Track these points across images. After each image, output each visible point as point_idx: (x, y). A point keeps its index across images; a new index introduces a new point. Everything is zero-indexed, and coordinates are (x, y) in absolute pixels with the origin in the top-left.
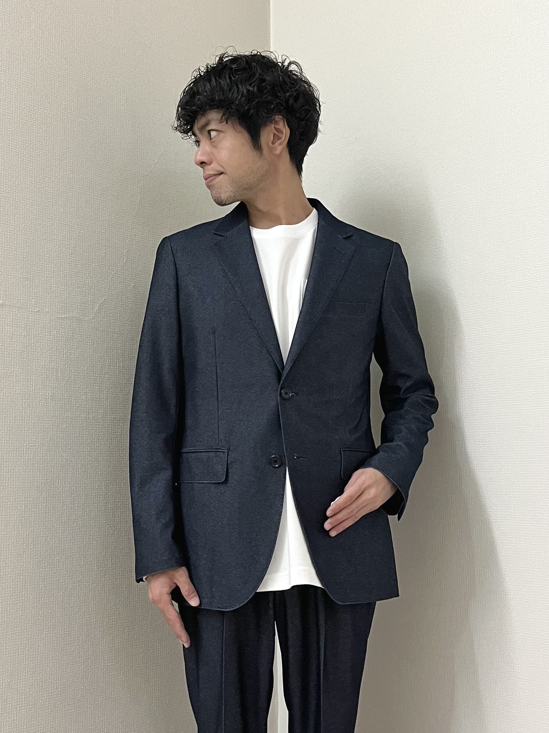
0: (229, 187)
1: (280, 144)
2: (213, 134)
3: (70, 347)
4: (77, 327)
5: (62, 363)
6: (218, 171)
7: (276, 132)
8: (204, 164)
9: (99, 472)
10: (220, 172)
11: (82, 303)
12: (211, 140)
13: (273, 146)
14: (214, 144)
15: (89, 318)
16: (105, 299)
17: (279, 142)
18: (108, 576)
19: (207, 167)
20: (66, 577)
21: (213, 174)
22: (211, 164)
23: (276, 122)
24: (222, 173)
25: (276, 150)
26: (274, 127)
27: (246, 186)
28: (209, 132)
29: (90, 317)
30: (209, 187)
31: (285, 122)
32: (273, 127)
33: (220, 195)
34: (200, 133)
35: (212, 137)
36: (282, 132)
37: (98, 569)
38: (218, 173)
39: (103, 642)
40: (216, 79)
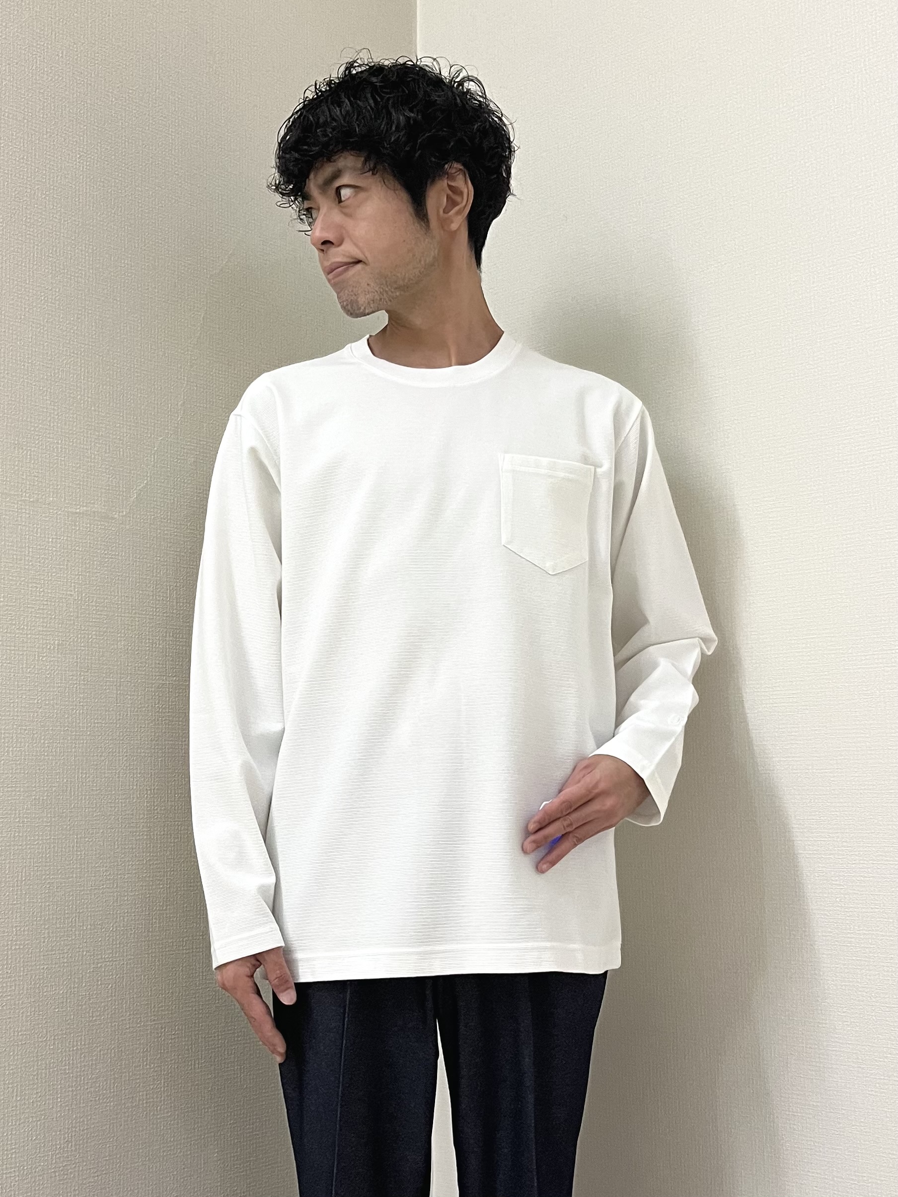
0: (372, 284)
1: (459, 213)
2: (345, 193)
3: (89, 563)
4: (101, 528)
5: (76, 590)
6: (352, 258)
7: (450, 192)
8: (328, 245)
9: (139, 775)
10: (356, 258)
11: (109, 489)
12: (341, 204)
13: (446, 216)
14: (346, 210)
15: (121, 514)
16: (147, 484)
17: (457, 208)
18: (154, 950)
19: (333, 250)
20: (85, 953)
21: (341, 262)
22: (340, 245)
23: (451, 177)
24: (359, 262)
25: (452, 222)
26: (449, 186)
27: (401, 283)
28: (338, 190)
29: (123, 511)
30: (334, 286)
31: (467, 175)
32: (446, 185)
33: (355, 298)
34: (320, 193)
35: (343, 199)
36: (461, 194)
37: (137, 938)
38: (351, 260)
39: (145, 1063)
40: (349, 100)
